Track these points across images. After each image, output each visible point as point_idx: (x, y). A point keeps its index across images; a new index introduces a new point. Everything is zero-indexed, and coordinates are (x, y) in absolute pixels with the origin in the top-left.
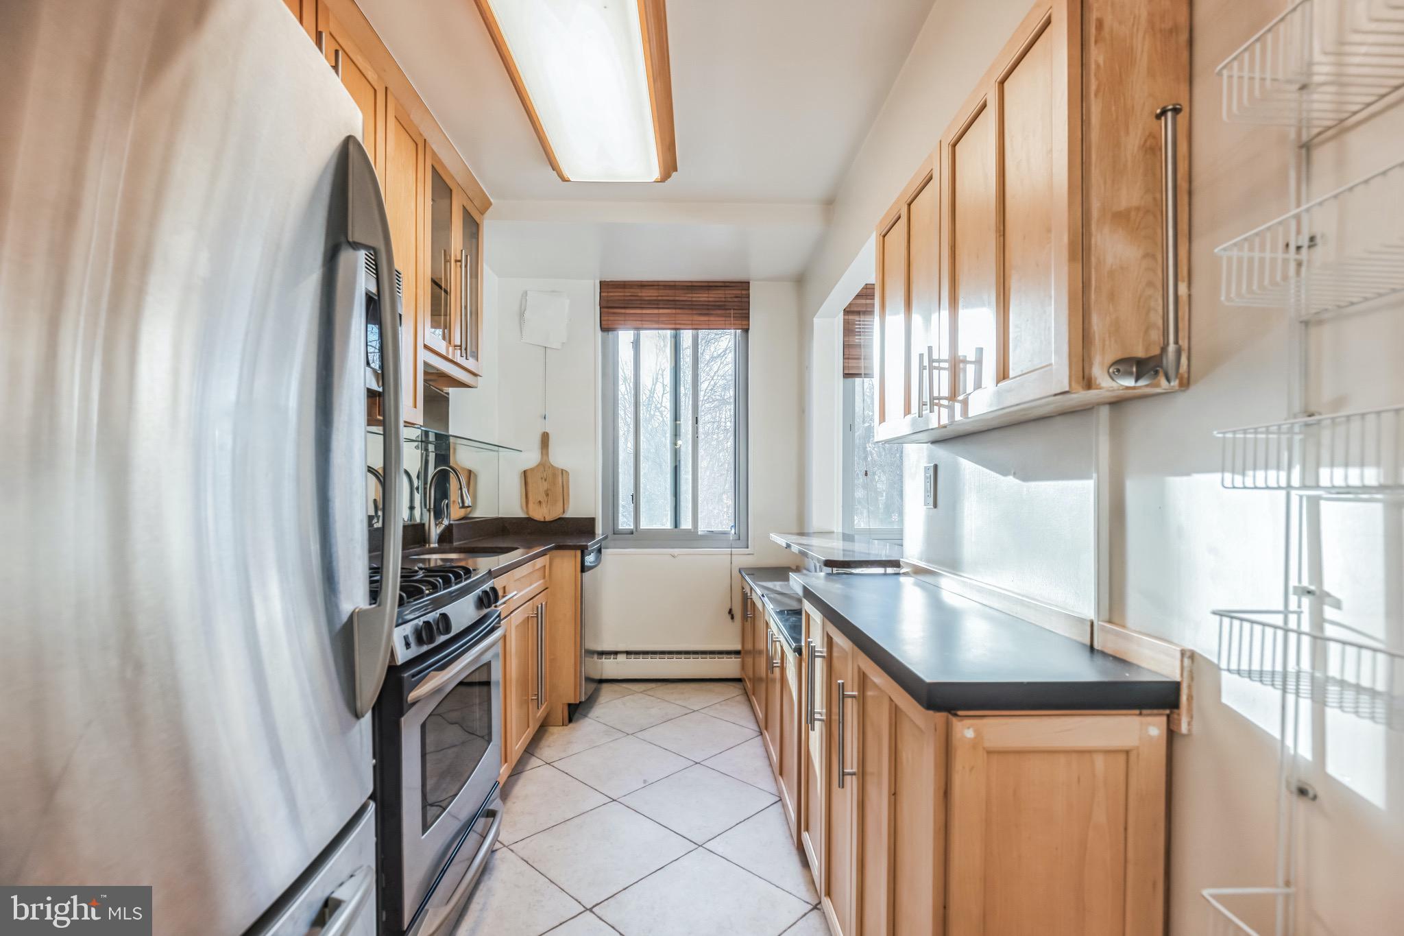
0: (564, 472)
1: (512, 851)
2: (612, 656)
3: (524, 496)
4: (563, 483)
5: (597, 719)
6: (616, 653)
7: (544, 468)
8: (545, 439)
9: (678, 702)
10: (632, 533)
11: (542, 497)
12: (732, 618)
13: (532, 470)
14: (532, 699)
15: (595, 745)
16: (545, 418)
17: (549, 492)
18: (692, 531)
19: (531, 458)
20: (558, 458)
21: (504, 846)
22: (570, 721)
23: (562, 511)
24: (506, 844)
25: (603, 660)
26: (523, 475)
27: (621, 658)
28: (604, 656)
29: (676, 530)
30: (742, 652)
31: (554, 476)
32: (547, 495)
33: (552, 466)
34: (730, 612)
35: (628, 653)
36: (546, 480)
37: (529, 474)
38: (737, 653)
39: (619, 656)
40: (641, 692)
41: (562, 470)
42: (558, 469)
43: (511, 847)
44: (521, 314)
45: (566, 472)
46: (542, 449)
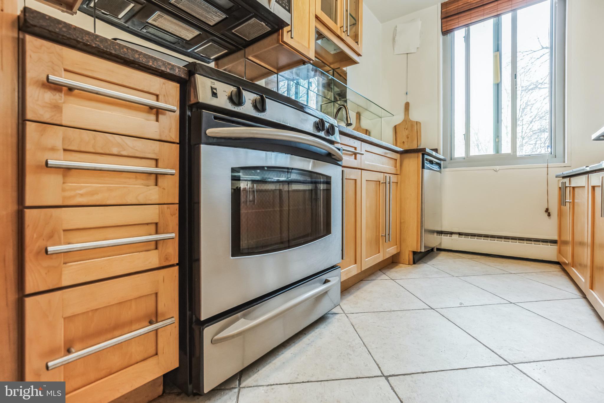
0: (418, 123)
1: (347, 317)
2: (449, 235)
3: (395, 140)
4: (417, 129)
5: (433, 266)
6: (451, 233)
7: (406, 122)
8: (407, 106)
9: (497, 267)
10: (464, 159)
11: (405, 139)
12: (549, 215)
13: (399, 124)
14: (382, 236)
15: (427, 277)
16: (407, 94)
17: (409, 136)
18: (512, 154)
19: (399, 118)
20: (414, 116)
21: (344, 313)
22: (414, 263)
23: (416, 146)
24: (346, 312)
25: (443, 237)
26: (394, 128)
27: (455, 237)
28: (443, 235)
29: (498, 154)
30: (559, 242)
31: (412, 126)
32: (408, 138)
33: (411, 120)
34: (547, 210)
35: (460, 234)
36: (407, 129)
37: (397, 127)
38: (554, 242)
39: (453, 235)
40: (468, 259)
41: (417, 122)
42: (414, 122)
43: (348, 315)
44: (394, 39)
45: (419, 122)
46: (405, 111)
